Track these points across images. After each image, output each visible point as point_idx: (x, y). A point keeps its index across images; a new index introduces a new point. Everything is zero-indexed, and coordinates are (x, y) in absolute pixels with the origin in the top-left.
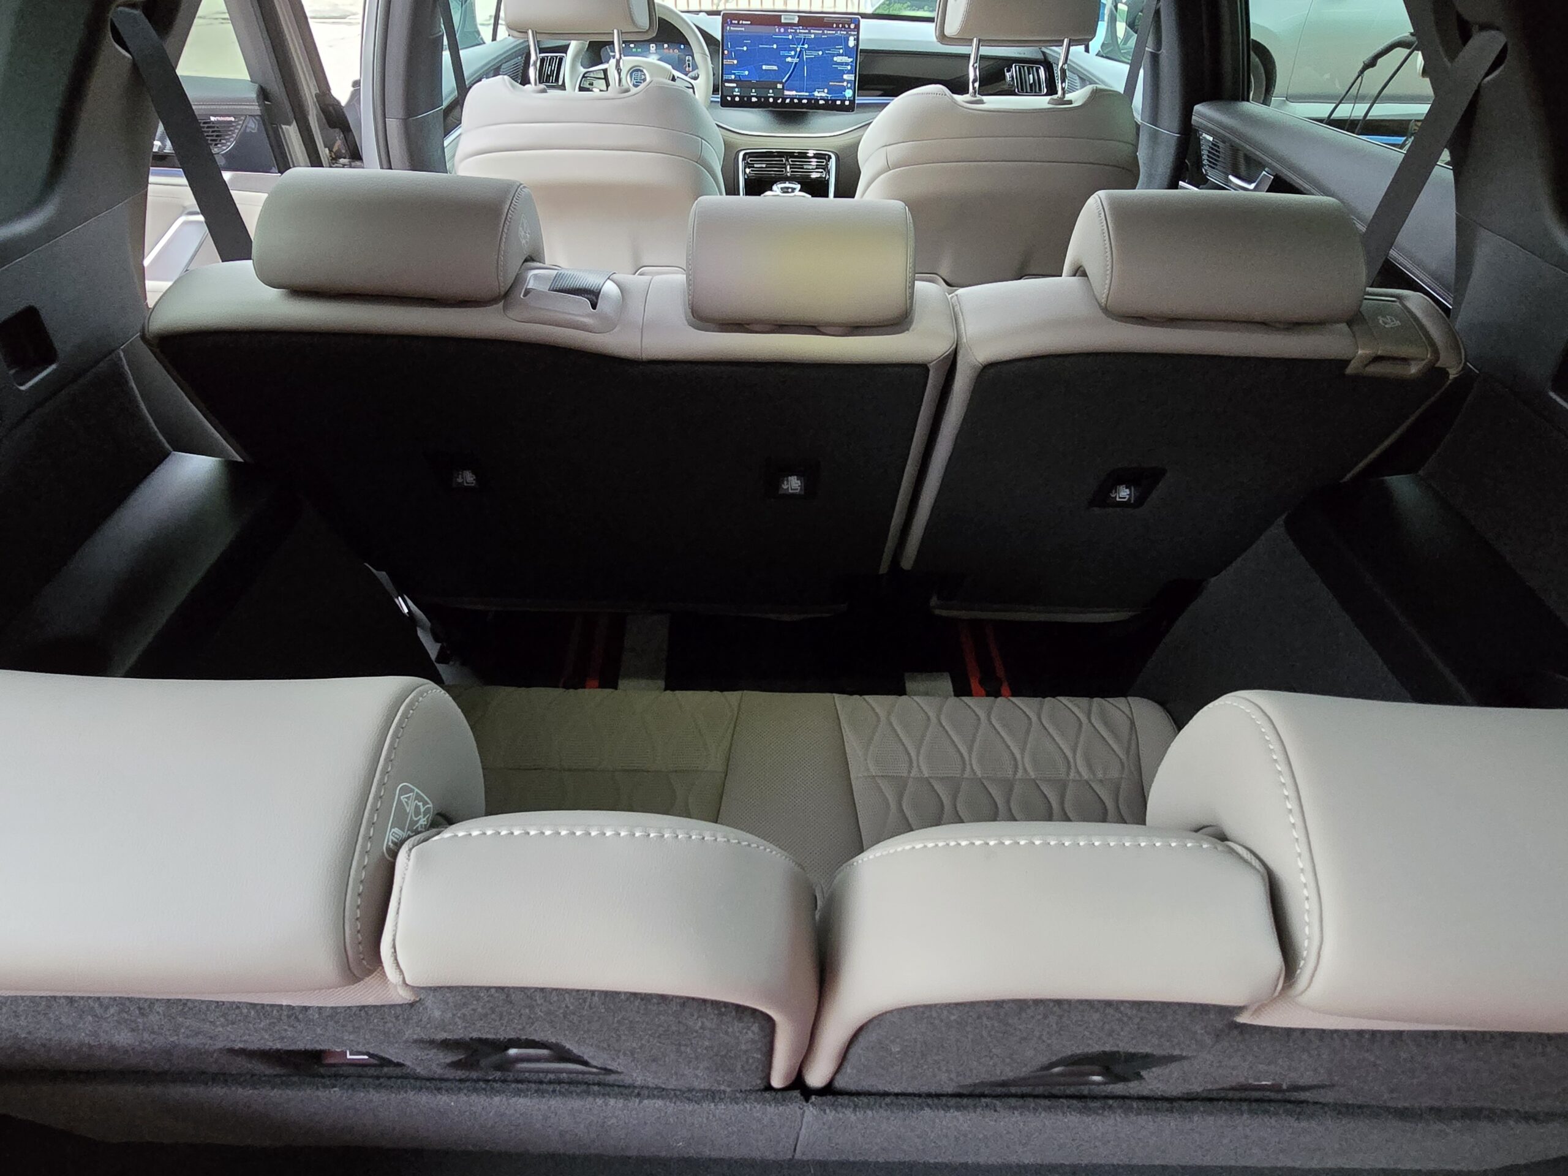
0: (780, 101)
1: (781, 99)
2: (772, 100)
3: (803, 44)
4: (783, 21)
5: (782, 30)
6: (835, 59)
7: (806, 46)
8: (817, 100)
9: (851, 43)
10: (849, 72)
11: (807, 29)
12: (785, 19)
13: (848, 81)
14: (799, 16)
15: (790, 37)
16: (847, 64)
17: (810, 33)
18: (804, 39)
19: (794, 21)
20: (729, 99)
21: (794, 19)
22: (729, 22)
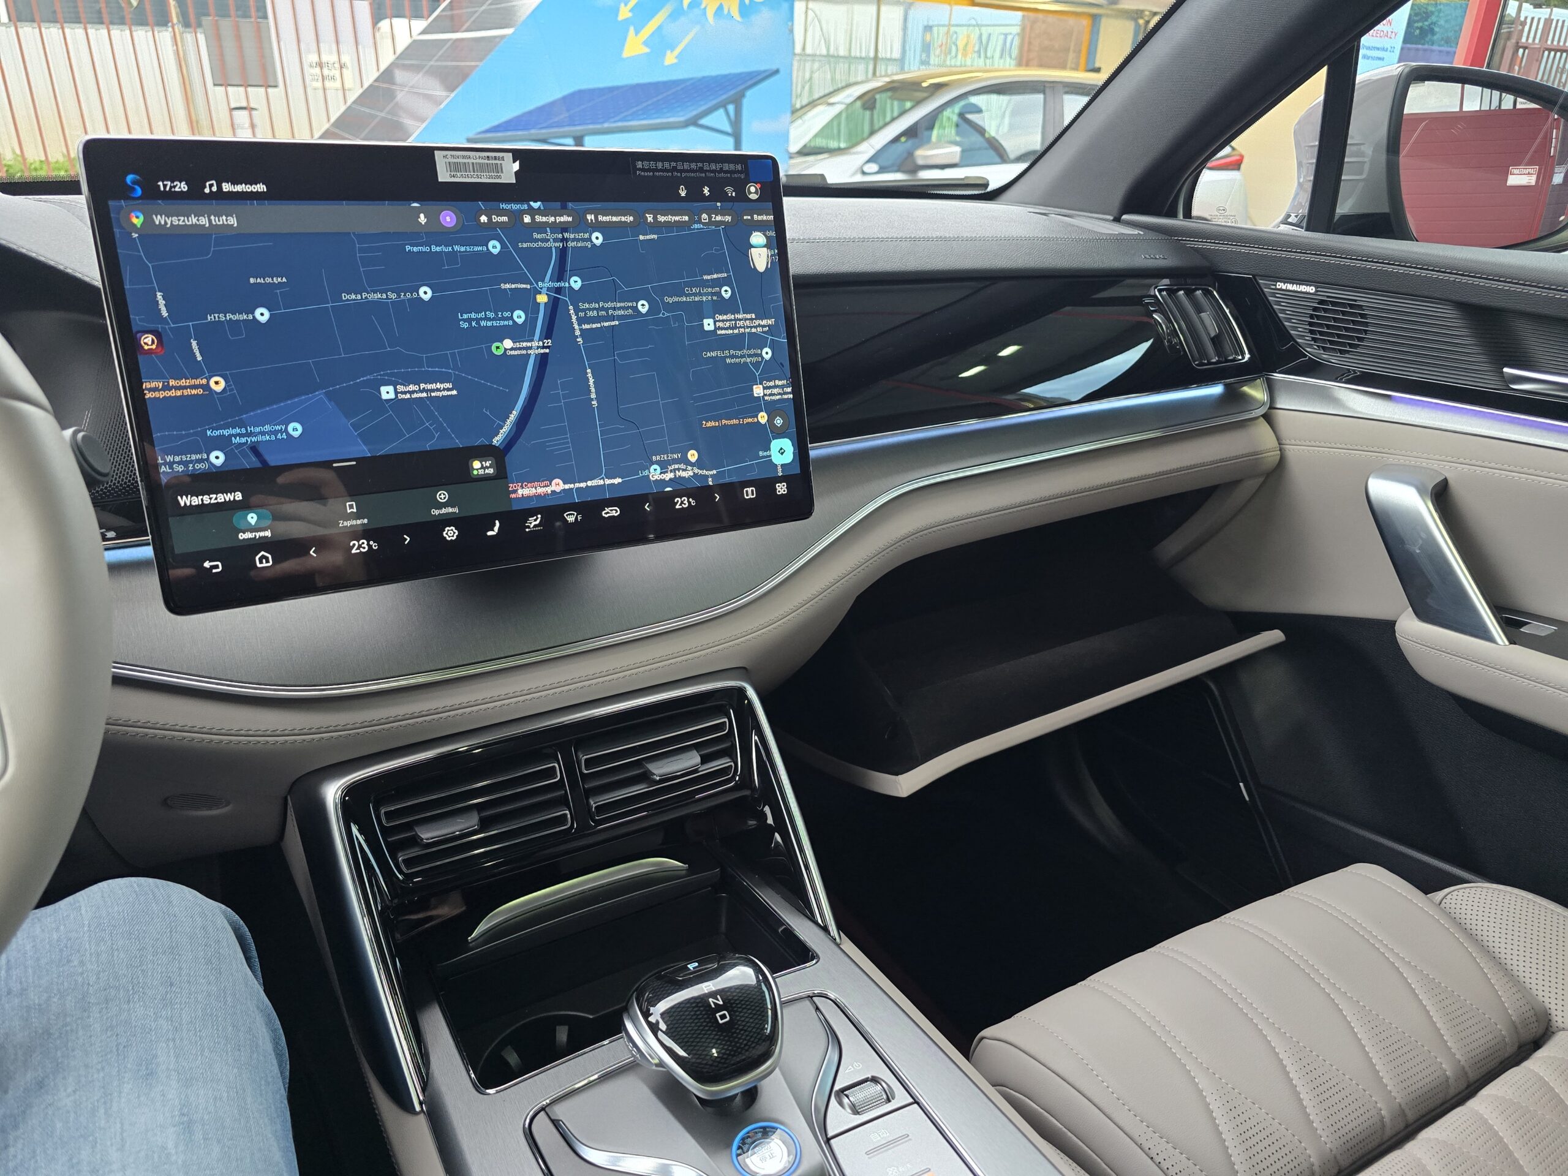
0: (496, 528)
1: (497, 522)
2: (454, 533)
3: (560, 275)
4: (444, 176)
5: (448, 219)
6: (708, 324)
7: (576, 283)
8: (663, 500)
9: (760, 258)
10: (768, 372)
11: (564, 210)
12: (454, 168)
13: (772, 409)
14: (518, 156)
15: (495, 247)
16: (757, 341)
17: (580, 225)
18: (563, 253)
19: (499, 177)
20: (207, 564)
21: (498, 169)
22: (134, 189)
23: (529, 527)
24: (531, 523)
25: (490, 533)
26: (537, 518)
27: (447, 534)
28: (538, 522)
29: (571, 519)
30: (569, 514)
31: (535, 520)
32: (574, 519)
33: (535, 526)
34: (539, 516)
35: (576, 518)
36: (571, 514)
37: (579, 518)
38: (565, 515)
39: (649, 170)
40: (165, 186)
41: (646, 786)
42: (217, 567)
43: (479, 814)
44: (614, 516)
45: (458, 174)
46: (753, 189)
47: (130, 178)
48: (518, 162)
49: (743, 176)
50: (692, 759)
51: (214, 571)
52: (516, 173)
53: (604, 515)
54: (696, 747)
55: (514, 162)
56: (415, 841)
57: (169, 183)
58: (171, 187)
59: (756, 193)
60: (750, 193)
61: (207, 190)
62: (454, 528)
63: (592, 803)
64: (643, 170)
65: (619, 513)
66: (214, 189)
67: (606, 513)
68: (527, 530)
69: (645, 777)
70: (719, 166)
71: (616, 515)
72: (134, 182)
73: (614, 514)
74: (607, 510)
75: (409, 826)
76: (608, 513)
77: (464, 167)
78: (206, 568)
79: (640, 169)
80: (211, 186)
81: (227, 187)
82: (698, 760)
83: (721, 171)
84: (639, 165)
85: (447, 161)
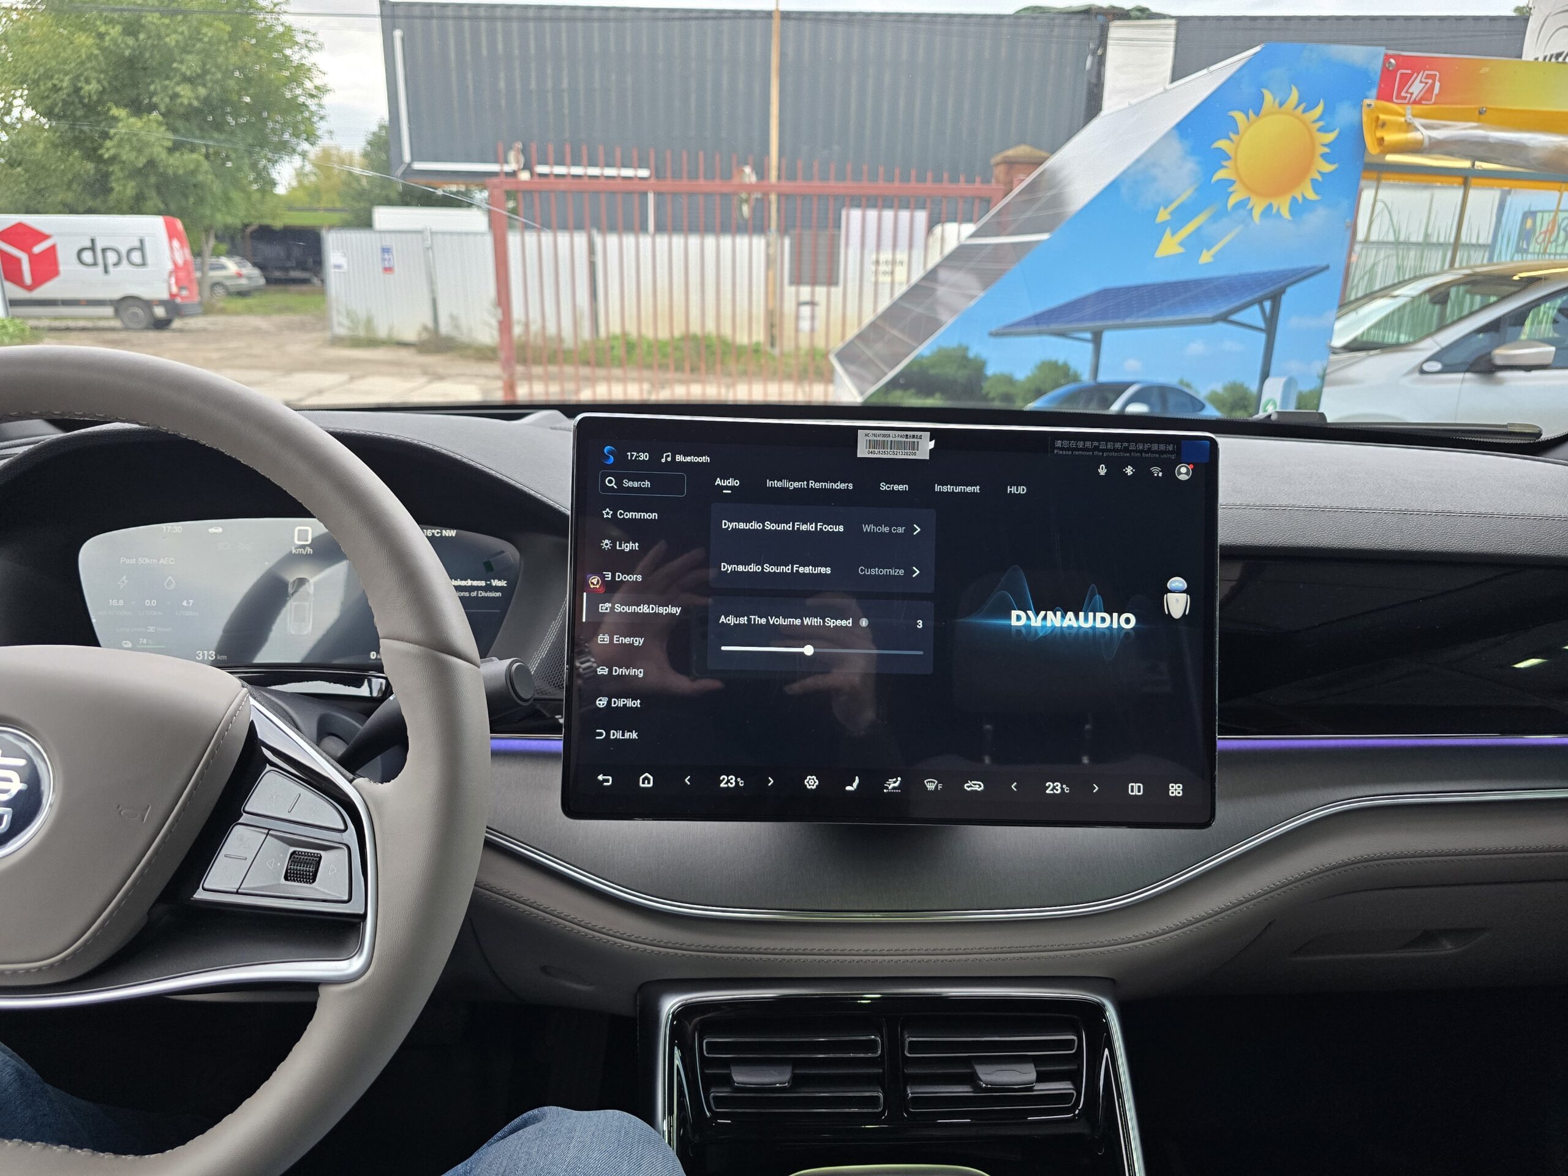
0: (855, 784)
1: (857, 778)
2: (815, 782)
4: (863, 452)
12: (873, 444)
14: (934, 434)
19: (915, 454)
20: (600, 777)
21: (914, 446)
22: (608, 457)
23: (887, 788)
24: (889, 784)
25: (848, 788)
26: (897, 780)
27: (808, 782)
28: (897, 784)
29: (931, 787)
30: (930, 782)
31: (895, 782)
32: (933, 787)
33: (894, 788)
34: (899, 779)
35: (937, 787)
36: (932, 782)
37: (939, 787)
38: (925, 782)
39: (1068, 449)
40: (632, 456)
41: (970, 1090)
42: (607, 781)
43: (793, 1070)
44: (976, 791)
45: (876, 451)
46: (1183, 470)
47: (607, 449)
48: (933, 441)
49: (1173, 457)
50: (1025, 1074)
51: (605, 784)
52: (931, 451)
53: (966, 788)
54: (1036, 1061)
55: (931, 441)
56: (727, 1080)
57: (635, 454)
58: (636, 457)
59: (1187, 473)
60: (1180, 473)
61: (663, 460)
62: (815, 778)
63: (909, 1092)
64: (1062, 449)
65: (982, 788)
66: (669, 459)
67: (968, 787)
68: (885, 791)
69: (972, 1079)
70: (1147, 446)
71: (979, 790)
72: (610, 452)
73: (976, 788)
74: (970, 783)
75: (727, 1063)
76: (971, 786)
77: (883, 444)
78: (599, 780)
79: (1058, 448)
80: (668, 456)
81: (679, 458)
82: (1033, 1076)
83: (1149, 451)
84: (1059, 443)
85: (868, 438)
